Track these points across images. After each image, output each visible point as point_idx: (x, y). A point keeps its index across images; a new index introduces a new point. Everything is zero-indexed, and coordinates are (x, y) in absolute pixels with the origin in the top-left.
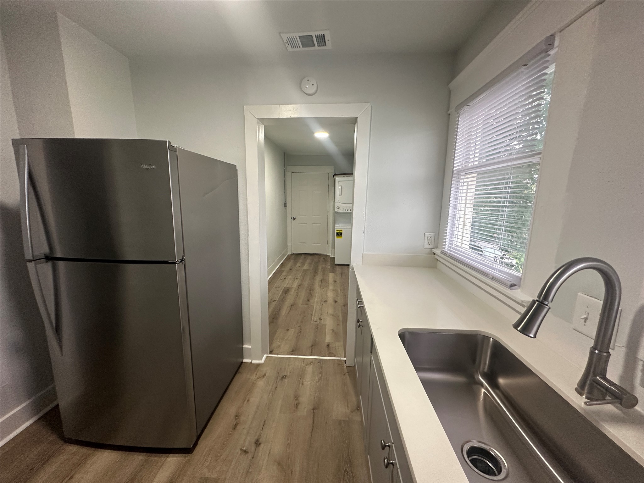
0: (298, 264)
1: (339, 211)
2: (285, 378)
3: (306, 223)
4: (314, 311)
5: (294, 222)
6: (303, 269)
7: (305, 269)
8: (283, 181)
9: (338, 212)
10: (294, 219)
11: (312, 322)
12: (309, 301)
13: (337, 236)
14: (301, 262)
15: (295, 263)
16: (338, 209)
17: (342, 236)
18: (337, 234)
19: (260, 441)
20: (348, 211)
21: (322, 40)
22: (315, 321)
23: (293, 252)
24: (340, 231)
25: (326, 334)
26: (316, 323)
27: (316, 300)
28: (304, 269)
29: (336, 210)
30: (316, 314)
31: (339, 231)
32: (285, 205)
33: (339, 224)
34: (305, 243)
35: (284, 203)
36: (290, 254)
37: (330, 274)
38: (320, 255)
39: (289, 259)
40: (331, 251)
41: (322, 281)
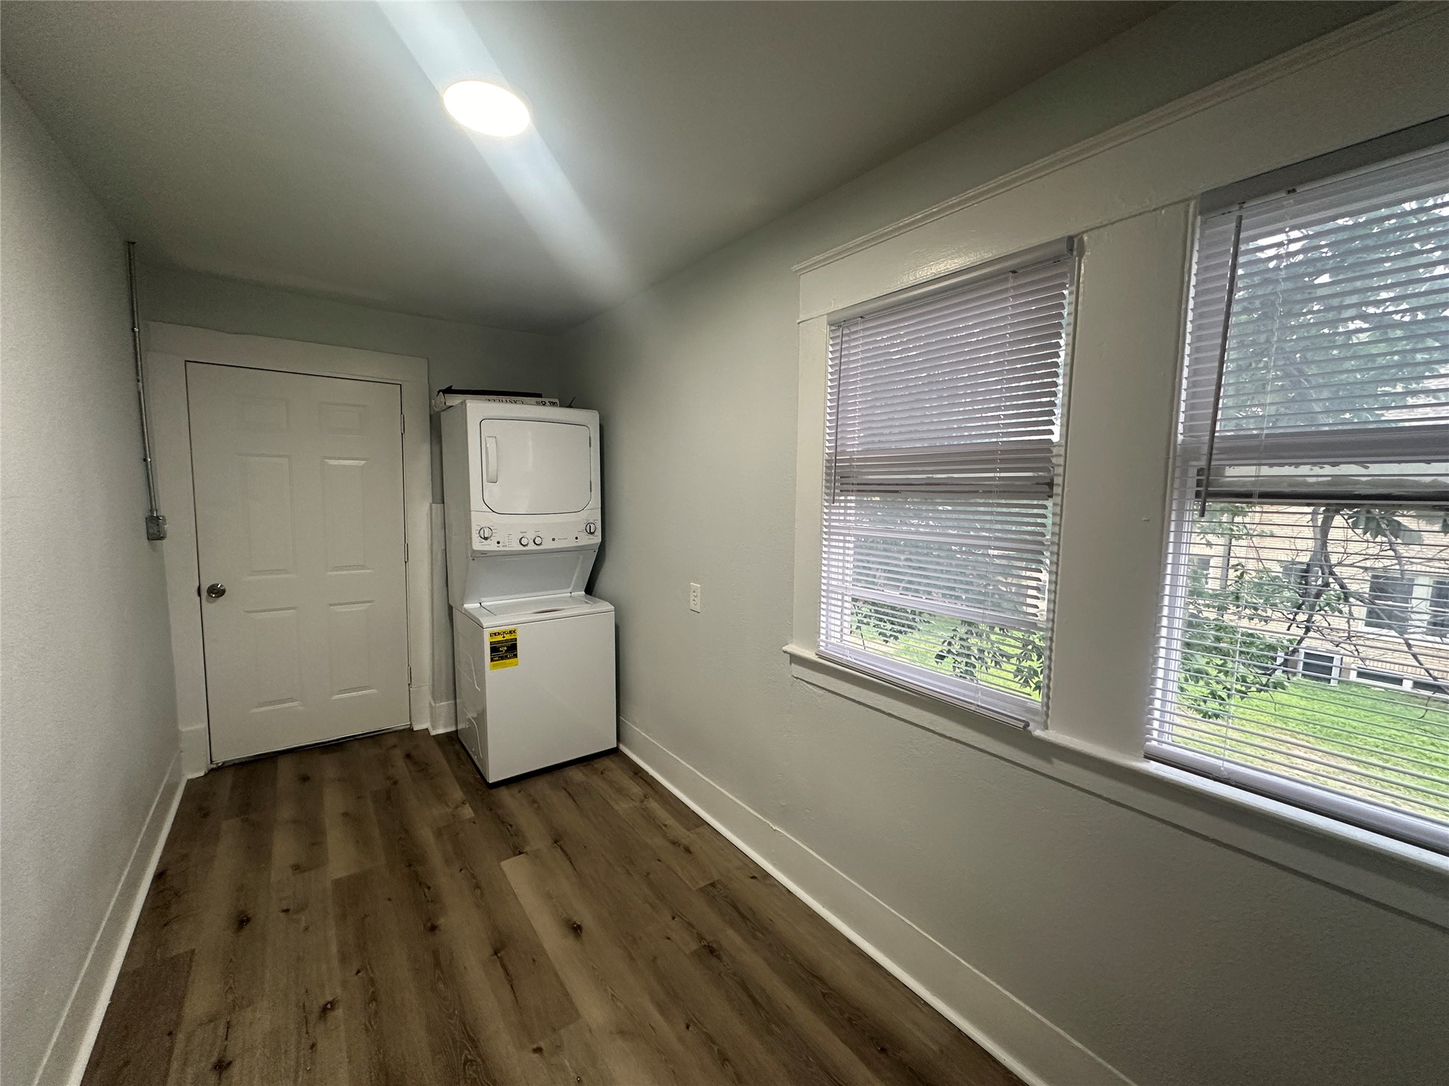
0: (284, 847)
1: (491, 546)
3: (294, 608)
5: (213, 608)
6: (329, 885)
7: (342, 874)
8: (134, 404)
9: (484, 553)
10: (216, 592)
13: (492, 660)
14: (295, 822)
16: (486, 539)
17: (516, 656)
18: (494, 649)
20: (532, 547)
23: (220, 758)
24: (508, 637)
28: (337, 883)
29: (478, 545)
31: (500, 638)
32: (155, 529)
33: (483, 599)
34: (292, 700)
35: (142, 514)
36: (202, 774)
37: (506, 865)
38: (374, 738)
39: (206, 815)
40: (431, 706)
41: (501, 959)
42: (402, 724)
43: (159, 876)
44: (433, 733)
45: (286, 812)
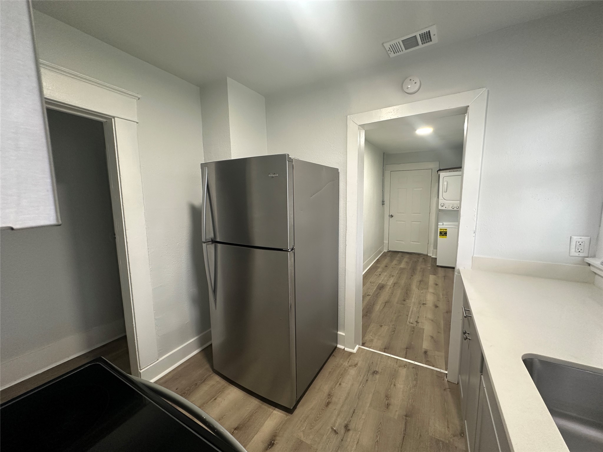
0: (395, 262)
1: (444, 208)
2: (376, 374)
3: (405, 221)
4: (410, 312)
5: (391, 219)
6: (399, 267)
8: (382, 180)
9: (442, 210)
10: (392, 216)
11: (408, 323)
12: (404, 301)
13: (440, 235)
15: (391, 261)
16: (442, 206)
17: (446, 236)
18: (441, 233)
19: (350, 427)
20: (455, 209)
21: (427, 37)
22: (411, 323)
23: (390, 250)
24: (445, 230)
25: (424, 339)
26: (413, 325)
27: (413, 300)
28: (401, 268)
29: (440, 208)
30: (413, 316)
31: (442, 230)
32: (383, 203)
33: (443, 222)
34: (403, 241)
35: (382, 201)
36: (386, 251)
37: (430, 275)
38: (419, 254)
39: (385, 256)
40: (433, 251)
41: (420, 282)
42: (425, 253)
43: (378, 259)
44: (432, 257)
45: (397, 259)
